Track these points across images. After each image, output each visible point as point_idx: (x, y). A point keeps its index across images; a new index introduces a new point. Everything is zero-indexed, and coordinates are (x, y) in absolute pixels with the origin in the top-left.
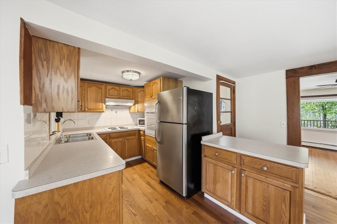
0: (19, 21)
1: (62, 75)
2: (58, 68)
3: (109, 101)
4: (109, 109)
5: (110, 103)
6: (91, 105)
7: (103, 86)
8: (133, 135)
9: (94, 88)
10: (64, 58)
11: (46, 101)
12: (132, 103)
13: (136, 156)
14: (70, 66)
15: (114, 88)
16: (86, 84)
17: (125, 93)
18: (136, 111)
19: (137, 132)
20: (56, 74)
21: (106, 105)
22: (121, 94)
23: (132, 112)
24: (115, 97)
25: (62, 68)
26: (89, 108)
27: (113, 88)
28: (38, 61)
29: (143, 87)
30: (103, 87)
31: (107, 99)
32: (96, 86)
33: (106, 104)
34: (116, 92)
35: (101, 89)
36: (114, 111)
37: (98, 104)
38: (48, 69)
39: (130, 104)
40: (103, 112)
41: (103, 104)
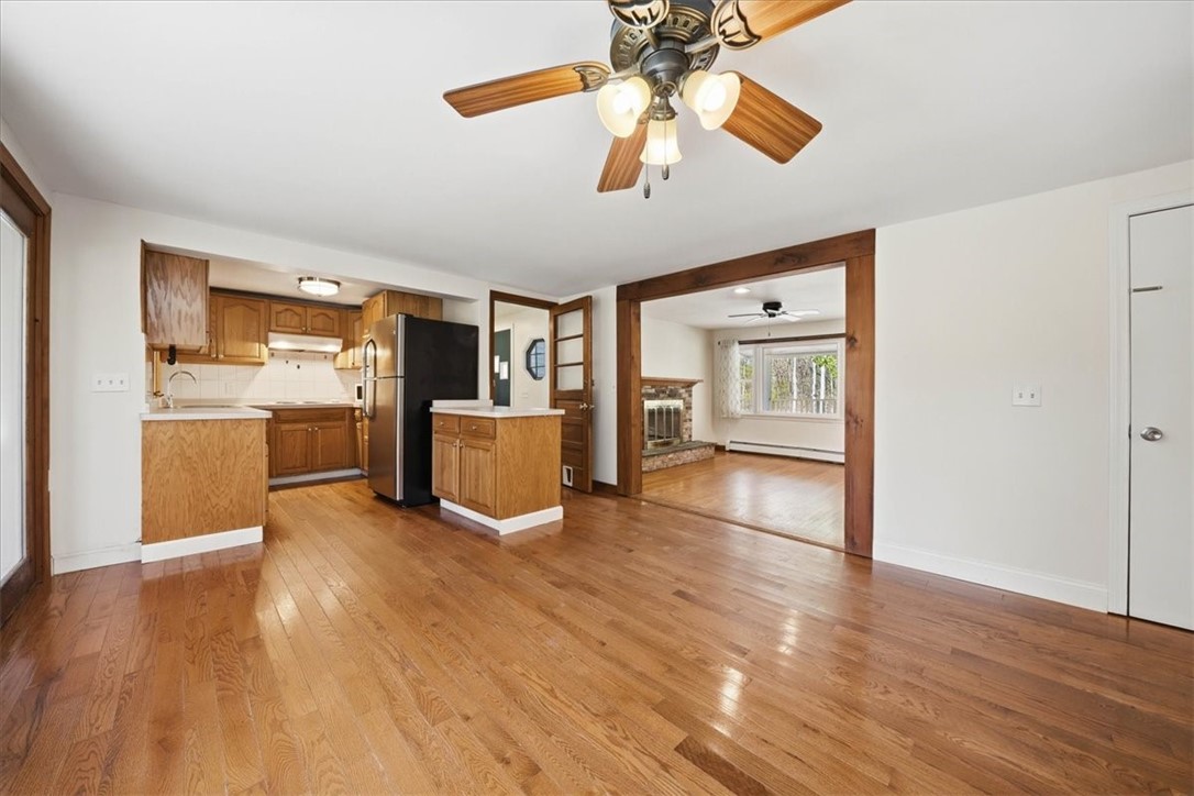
0: (140, 243)
1: (184, 297)
2: (179, 288)
3: (276, 340)
4: (280, 357)
5: (281, 343)
6: (234, 347)
7: (262, 304)
8: (337, 420)
9: (239, 310)
10: (187, 275)
11: (164, 330)
12: (337, 345)
13: (343, 468)
14: (195, 285)
15: (291, 310)
16: (221, 300)
17: (320, 322)
18: (350, 366)
19: (347, 413)
20: (176, 295)
21: (270, 349)
22: (308, 324)
23: (339, 367)
24: (290, 330)
25: (185, 288)
26: (227, 353)
27: (287, 310)
28: (154, 280)
29: (359, 308)
30: (262, 306)
31: (271, 335)
32: (243, 304)
33: (271, 345)
34: (297, 318)
35: (258, 311)
36: (293, 364)
37: (250, 344)
38: (166, 289)
39: (333, 346)
40: (262, 364)
41: (263, 346)
